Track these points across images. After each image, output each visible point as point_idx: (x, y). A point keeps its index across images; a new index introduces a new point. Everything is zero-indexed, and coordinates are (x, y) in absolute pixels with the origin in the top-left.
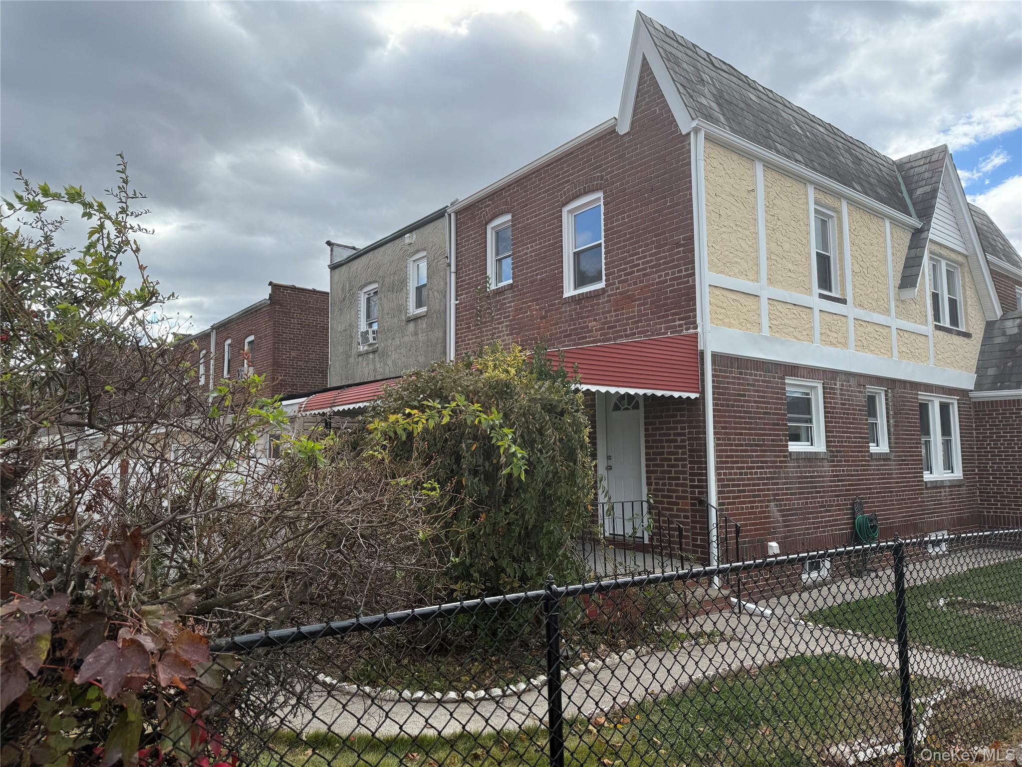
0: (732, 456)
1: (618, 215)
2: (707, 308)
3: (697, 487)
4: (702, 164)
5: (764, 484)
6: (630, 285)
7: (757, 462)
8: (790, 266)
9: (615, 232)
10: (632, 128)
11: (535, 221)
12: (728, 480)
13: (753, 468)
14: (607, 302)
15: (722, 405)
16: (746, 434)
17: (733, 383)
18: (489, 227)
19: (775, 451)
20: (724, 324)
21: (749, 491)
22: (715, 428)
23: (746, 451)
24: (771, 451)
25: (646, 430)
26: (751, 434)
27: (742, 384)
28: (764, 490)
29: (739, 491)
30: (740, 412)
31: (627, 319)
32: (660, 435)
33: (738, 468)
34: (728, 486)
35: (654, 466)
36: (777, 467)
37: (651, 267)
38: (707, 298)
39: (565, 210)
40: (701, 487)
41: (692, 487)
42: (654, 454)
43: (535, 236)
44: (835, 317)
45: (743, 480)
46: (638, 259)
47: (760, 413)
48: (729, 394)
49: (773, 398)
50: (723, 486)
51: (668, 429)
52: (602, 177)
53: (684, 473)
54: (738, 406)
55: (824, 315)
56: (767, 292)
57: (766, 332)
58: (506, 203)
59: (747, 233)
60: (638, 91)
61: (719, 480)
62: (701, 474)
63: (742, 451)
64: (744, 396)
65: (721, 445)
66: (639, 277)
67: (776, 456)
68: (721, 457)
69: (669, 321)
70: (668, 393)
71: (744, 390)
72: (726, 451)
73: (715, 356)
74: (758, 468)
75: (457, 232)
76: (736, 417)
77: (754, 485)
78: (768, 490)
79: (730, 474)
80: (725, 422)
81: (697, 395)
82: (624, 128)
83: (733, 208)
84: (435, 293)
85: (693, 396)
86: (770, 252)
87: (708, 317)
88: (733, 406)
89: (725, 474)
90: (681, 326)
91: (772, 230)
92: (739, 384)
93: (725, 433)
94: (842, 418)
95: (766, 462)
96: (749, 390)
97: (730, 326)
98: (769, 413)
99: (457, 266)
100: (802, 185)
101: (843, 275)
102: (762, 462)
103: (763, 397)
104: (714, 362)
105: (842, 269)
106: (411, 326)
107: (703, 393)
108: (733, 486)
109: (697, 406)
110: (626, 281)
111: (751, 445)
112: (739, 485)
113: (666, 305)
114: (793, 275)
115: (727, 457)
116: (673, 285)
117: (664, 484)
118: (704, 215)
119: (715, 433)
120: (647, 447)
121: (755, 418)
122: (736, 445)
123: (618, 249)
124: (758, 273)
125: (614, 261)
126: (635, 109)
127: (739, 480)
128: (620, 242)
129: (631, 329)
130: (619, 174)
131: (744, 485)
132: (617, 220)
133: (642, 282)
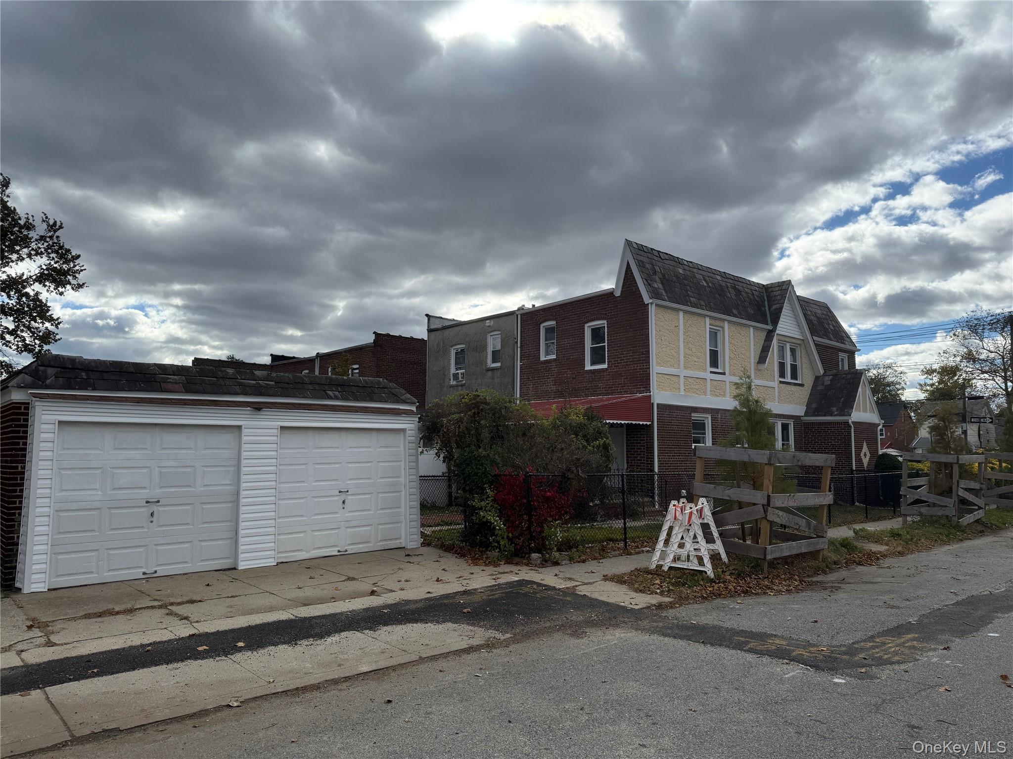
0: (665, 450)
1: (614, 334)
2: (655, 383)
3: (649, 464)
4: (654, 318)
5: (680, 463)
6: (619, 368)
7: (677, 453)
8: (696, 360)
9: (612, 342)
10: (621, 294)
11: (569, 328)
12: (663, 461)
13: (675, 456)
14: (608, 375)
15: (661, 427)
16: (672, 440)
17: (667, 417)
18: (542, 326)
19: (686, 448)
20: (663, 390)
21: (673, 466)
22: (658, 437)
23: (672, 448)
24: (684, 448)
25: (627, 438)
26: (674, 440)
27: (671, 417)
28: (680, 466)
29: (668, 466)
30: (669, 430)
31: (618, 384)
32: (633, 440)
33: (668, 456)
34: (663, 464)
35: (630, 454)
36: (686, 456)
37: (630, 362)
38: (655, 379)
39: (586, 326)
40: (651, 464)
41: (647, 464)
42: (631, 449)
43: (570, 336)
44: (719, 382)
45: (670, 461)
46: (624, 357)
47: (678, 430)
48: (664, 422)
49: (685, 423)
50: (661, 464)
51: (637, 437)
52: (606, 314)
53: (644, 457)
54: (668, 427)
55: (713, 382)
56: (684, 373)
57: (682, 393)
58: (552, 315)
59: (675, 346)
60: (625, 277)
61: (659, 461)
62: (651, 458)
63: (670, 448)
64: (671, 423)
65: (660, 445)
66: (623, 365)
67: (686, 451)
68: (660, 450)
69: (639, 388)
70: (637, 422)
71: (672, 420)
72: (663, 448)
73: (658, 405)
74: (677, 456)
75: (521, 325)
76: (667, 433)
77: (675, 464)
78: (682, 466)
79: (664, 458)
80: (663, 435)
81: (650, 423)
82: (618, 294)
83: (668, 335)
84: (507, 357)
85: (648, 423)
86: (685, 354)
87: (655, 387)
88: (666, 427)
89: (662, 458)
90: (643, 391)
91: (686, 343)
92: (669, 417)
93: (663, 440)
94: (721, 432)
95: (681, 453)
96: (674, 420)
97: (666, 390)
98: (683, 431)
99: (521, 344)
100: (703, 318)
101: (724, 360)
102: (679, 453)
103: (681, 423)
104: (658, 408)
105: (724, 357)
106: (490, 374)
107: (653, 422)
108: (666, 464)
109: (649, 428)
110: (618, 366)
111: (674, 445)
112: (668, 464)
113: (637, 380)
114: (696, 363)
115: (663, 450)
116: (640, 372)
117: (635, 463)
118: (654, 340)
119: (658, 440)
120: (627, 446)
121: (676, 433)
122: (668, 445)
123: (614, 350)
124: (679, 364)
125: (611, 356)
126: (623, 286)
127: (668, 461)
128: (614, 347)
129: (620, 389)
130: (615, 315)
131: (671, 464)
132: (614, 336)
133: (625, 368)
